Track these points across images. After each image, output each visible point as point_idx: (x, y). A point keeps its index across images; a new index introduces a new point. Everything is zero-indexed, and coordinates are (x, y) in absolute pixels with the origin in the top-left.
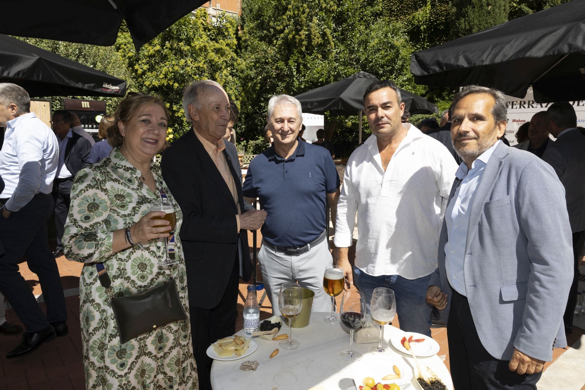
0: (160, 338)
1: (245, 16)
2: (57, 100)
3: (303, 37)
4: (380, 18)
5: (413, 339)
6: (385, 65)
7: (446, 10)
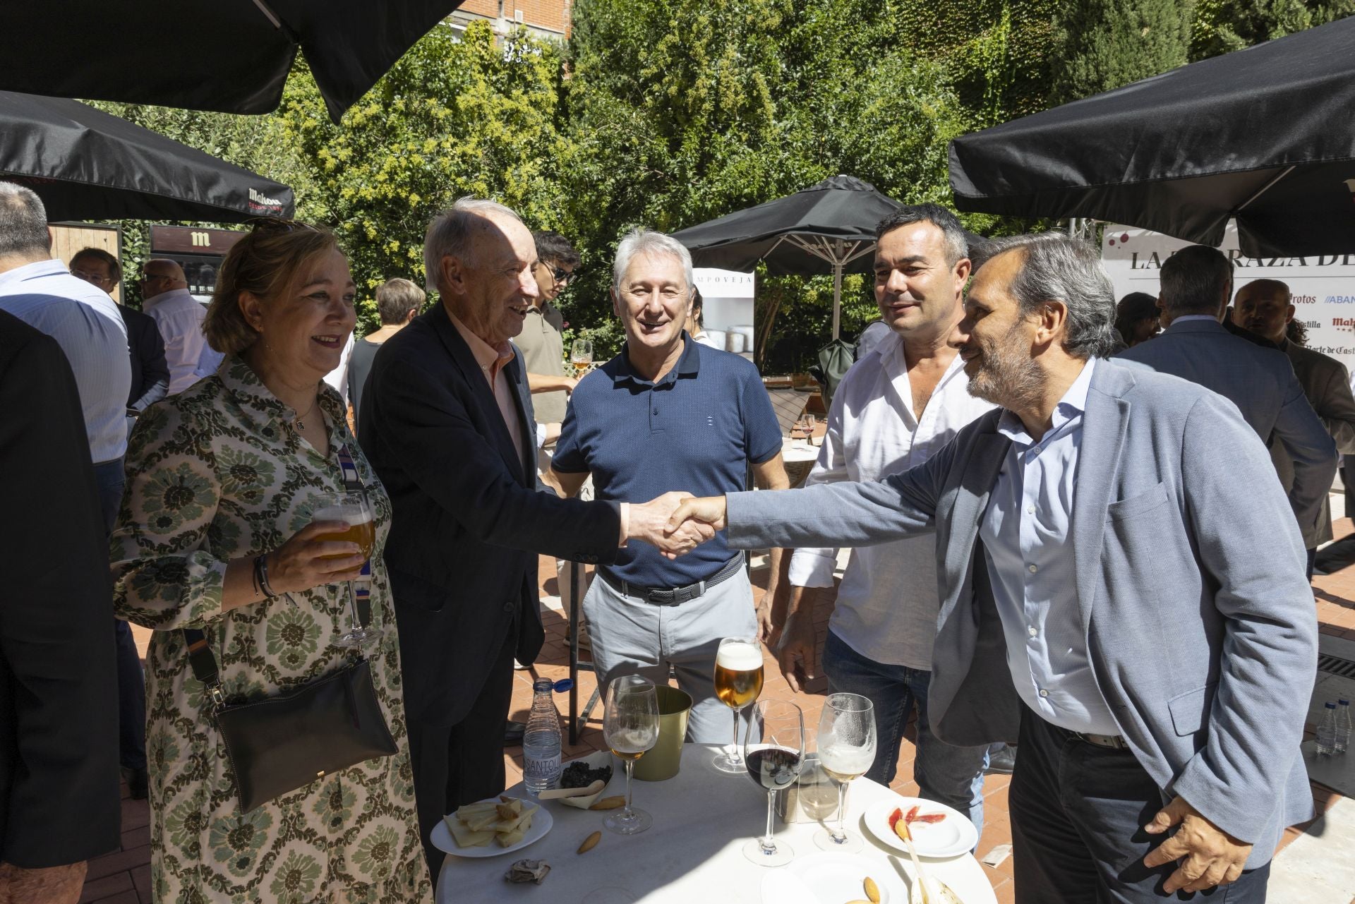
0: (337, 798)
1: (579, 39)
2: (134, 227)
3: (703, 92)
4: (893, 51)
5: (919, 813)
6: (899, 159)
7: (1046, 35)
